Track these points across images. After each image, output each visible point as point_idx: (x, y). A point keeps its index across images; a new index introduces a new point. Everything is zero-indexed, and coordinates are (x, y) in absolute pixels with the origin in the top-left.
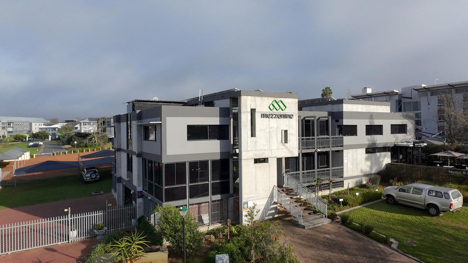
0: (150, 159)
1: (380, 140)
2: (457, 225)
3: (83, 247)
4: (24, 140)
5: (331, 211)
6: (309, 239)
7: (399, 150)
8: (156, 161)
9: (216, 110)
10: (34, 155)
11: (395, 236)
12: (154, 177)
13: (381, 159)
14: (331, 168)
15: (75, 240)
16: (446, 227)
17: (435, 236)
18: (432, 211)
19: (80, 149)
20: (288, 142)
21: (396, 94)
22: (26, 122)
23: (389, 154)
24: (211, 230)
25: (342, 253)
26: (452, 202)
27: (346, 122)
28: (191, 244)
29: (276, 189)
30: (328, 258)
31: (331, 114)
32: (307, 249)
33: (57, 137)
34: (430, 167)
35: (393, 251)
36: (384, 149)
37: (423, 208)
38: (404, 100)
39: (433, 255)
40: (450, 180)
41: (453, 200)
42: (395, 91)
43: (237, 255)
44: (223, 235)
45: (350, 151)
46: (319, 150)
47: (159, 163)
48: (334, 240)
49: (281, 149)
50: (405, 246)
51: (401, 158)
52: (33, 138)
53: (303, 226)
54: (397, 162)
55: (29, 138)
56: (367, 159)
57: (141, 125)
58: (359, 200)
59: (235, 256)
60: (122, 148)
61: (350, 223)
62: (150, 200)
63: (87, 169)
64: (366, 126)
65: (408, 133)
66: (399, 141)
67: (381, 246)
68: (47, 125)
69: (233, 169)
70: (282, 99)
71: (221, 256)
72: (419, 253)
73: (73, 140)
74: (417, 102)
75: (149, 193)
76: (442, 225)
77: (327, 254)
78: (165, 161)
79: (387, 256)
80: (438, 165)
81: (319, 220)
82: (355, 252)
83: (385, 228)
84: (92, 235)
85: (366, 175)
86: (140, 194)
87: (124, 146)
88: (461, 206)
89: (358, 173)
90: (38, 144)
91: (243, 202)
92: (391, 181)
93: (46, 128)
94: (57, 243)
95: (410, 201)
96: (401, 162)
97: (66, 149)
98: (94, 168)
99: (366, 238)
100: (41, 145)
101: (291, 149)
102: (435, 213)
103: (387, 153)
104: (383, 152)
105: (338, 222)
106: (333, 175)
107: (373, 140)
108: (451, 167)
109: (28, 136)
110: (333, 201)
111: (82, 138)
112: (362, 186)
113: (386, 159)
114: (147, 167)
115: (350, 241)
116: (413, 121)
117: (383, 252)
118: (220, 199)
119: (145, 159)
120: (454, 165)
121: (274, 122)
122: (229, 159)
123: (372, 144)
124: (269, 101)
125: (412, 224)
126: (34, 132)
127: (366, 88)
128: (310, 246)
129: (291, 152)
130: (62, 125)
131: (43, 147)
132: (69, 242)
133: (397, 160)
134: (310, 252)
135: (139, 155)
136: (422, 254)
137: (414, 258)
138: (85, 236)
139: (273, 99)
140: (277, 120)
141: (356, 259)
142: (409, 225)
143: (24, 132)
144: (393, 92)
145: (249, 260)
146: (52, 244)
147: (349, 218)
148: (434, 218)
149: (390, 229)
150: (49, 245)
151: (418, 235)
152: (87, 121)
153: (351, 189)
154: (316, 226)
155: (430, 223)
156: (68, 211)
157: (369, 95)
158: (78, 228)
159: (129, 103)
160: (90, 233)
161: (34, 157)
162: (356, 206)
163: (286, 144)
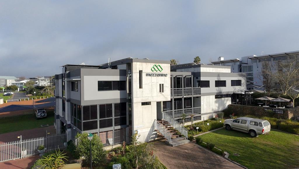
0: (75, 103)
1: (224, 90)
2: (266, 143)
3: (30, 161)
4: (1, 91)
5: (191, 135)
6: (174, 153)
7: (236, 96)
8: (78, 105)
9: (117, 71)
10: (6, 101)
11: (228, 150)
12: (77, 115)
13: (225, 102)
14: (193, 108)
15: (25, 157)
16: (260, 144)
17: (252, 150)
18: (252, 134)
19: (38, 96)
20: (164, 91)
21: (238, 61)
22: (3, 79)
23: (230, 98)
24: (114, 148)
25: (194, 162)
26: (263, 129)
27: (202, 79)
28: (97, 158)
29: (156, 122)
30: (184, 165)
31: (194, 74)
32: (172, 159)
33: (23, 89)
34: (254, 106)
35: (225, 160)
36: (227, 96)
37: (247, 132)
38: (243, 65)
39: (249, 161)
40: (266, 114)
41: (264, 127)
42: (237, 59)
43: (127, 164)
44: (121, 152)
45: (205, 97)
46: (185, 97)
47: (80, 106)
48: (190, 153)
49: (160, 96)
50: (233, 156)
51: (238, 101)
52: (7, 89)
53: (171, 145)
54: (235, 104)
55: (4, 89)
56: (216, 102)
57: (70, 81)
58: (209, 128)
59: (126, 165)
60: (59, 96)
61: (202, 142)
62: (75, 129)
63: (38, 110)
64: (215, 81)
65: (242, 86)
66: (236, 91)
67: (219, 156)
68: (17, 81)
69: (129, 109)
70: (160, 64)
71: (116, 165)
72: (241, 160)
73: (33, 91)
74: (250, 66)
75: (74, 125)
76: (257, 143)
77: (184, 162)
78: (83, 104)
79: (222, 163)
80: (260, 105)
81: (182, 141)
82: (202, 161)
83: (222, 145)
84: (37, 153)
85: (215, 112)
86: (69, 126)
87: (61, 95)
88: (269, 131)
89: (210, 111)
90: (10, 94)
91: (134, 130)
92: (231, 116)
93: (16, 83)
94: (12, 159)
95: (239, 128)
96: (238, 104)
97: (28, 97)
98: (43, 109)
99: (210, 152)
100: (12, 94)
101: (166, 96)
102: (254, 135)
103: (228, 98)
104: (226, 97)
105: (194, 142)
106: (194, 112)
107: (220, 90)
108: (267, 106)
109: (4, 88)
110: (193, 129)
111: (39, 90)
112: (213, 119)
113: (228, 102)
114: (73, 108)
115: (200, 154)
116: (245, 78)
117: (219, 160)
118: (120, 128)
119: (72, 103)
120: (269, 106)
121: (154, 79)
122: (126, 103)
123: (219, 92)
124: (151, 65)
125: (240, 143)
126: (8, 86)
127: (220, 57)
128: (174, 157)
129: (166, 98)
130: (27, 81)
131: (13, 95)
132: (21, 158)
133: (235, 103)
134: (174, 161)
135: (68, 101)
136: (243, 161)
137: (238, 164)
138: (32, 154)
139: (154, 64)
140: (156, 78)
141: (202, 165)
142: (237, 143)
143: (2, 86)
144: (236, 60)
145: (135, 167)
146: (9, 160)
147: (201, 140)
148: (253, 139)
149: (225, 145)
150: (7, 160)
151: (242, 149)
152: (43, 78)
153: (206, 121)
154: (180, 145)
155: (250, 142)
156: (20, 138)
157: (222, 62)
158: (27, 149)
159: (63, 66)
160: (35, 152)
161: (6, 102)
162: (207, 131)
163: (163, 93)
